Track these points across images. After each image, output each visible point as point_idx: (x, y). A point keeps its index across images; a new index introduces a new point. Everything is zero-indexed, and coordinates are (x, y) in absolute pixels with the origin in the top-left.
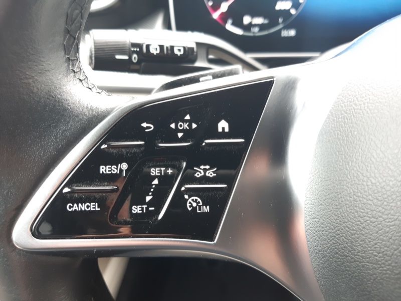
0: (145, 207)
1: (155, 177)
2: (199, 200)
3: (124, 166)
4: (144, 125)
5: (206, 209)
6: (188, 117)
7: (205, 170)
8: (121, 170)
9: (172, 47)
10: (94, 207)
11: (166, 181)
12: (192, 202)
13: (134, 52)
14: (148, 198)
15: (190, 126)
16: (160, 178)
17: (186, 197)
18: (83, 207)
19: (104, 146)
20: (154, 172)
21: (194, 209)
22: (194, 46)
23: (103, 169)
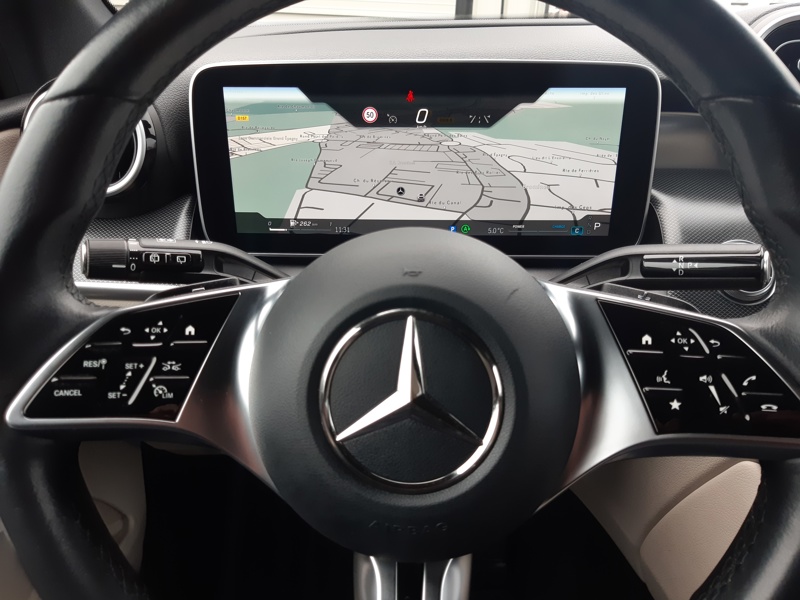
0: (119, 394)
1: (129, 370)
2: (165, 388)
3: (104, 361)
4: (123, 329)
5: (171, 396)
6: (161, 323)
7: (171, 365)
8: (101, 365)
9: (174, 256)
10: (76, 393)
11: (138, 374)
12: (158, 390)
13: (132, 261)
14: (122, 387)
15: (162, 330)
16: (133, 371)
17: (154, 386)
18: (68, 393)
19: (87, 346)
20: (129, 366)
21: (160, 395)
22: (200, 252)
23: (87, 364)
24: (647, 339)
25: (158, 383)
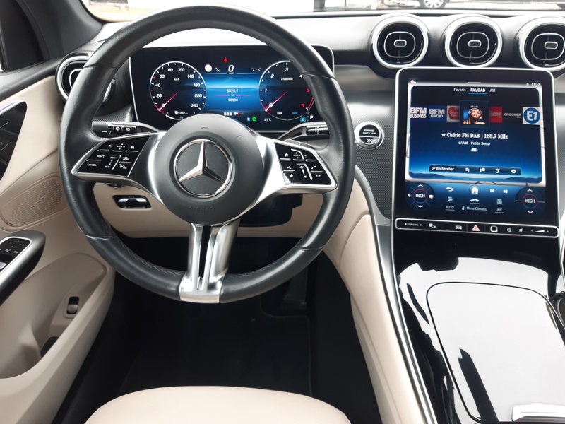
0: (108, 166)
2: (124, 166)
4: (109, 145)
5: (126, 168)
6: (122, 144)
7: (126, 158)
8: (103, 157)
9: (125, 128)
10: (95, 165)
11: (115, 161)
12: (121, 166)
13: (109, 130)
14: (110, 164)
15: (123, 147)
17: (120, 164)
18: (92, 165)
19: (98, 150)
20: (112, 158)
21: (122, 168)
22: (135, 127)
23: (98, 156)
24: (286, 155)
25: (122, 164)
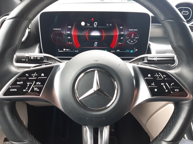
0: (26, 90)
1: (28, 84)
2: (37, 89)
4: (26, 75)
6: (35, 73)
7: (38, 83)
8: (21, 83)
9: (37, 57)
10: (16, 90)
13: (27, 59)
14: (27, 88)
15: (36, 75)
16: (29, 84)
17: (34, 88)
18: (13, 90)
19: (18, 79)
22: (43, 57)
23: (18, 83)
24: (149, 75)
